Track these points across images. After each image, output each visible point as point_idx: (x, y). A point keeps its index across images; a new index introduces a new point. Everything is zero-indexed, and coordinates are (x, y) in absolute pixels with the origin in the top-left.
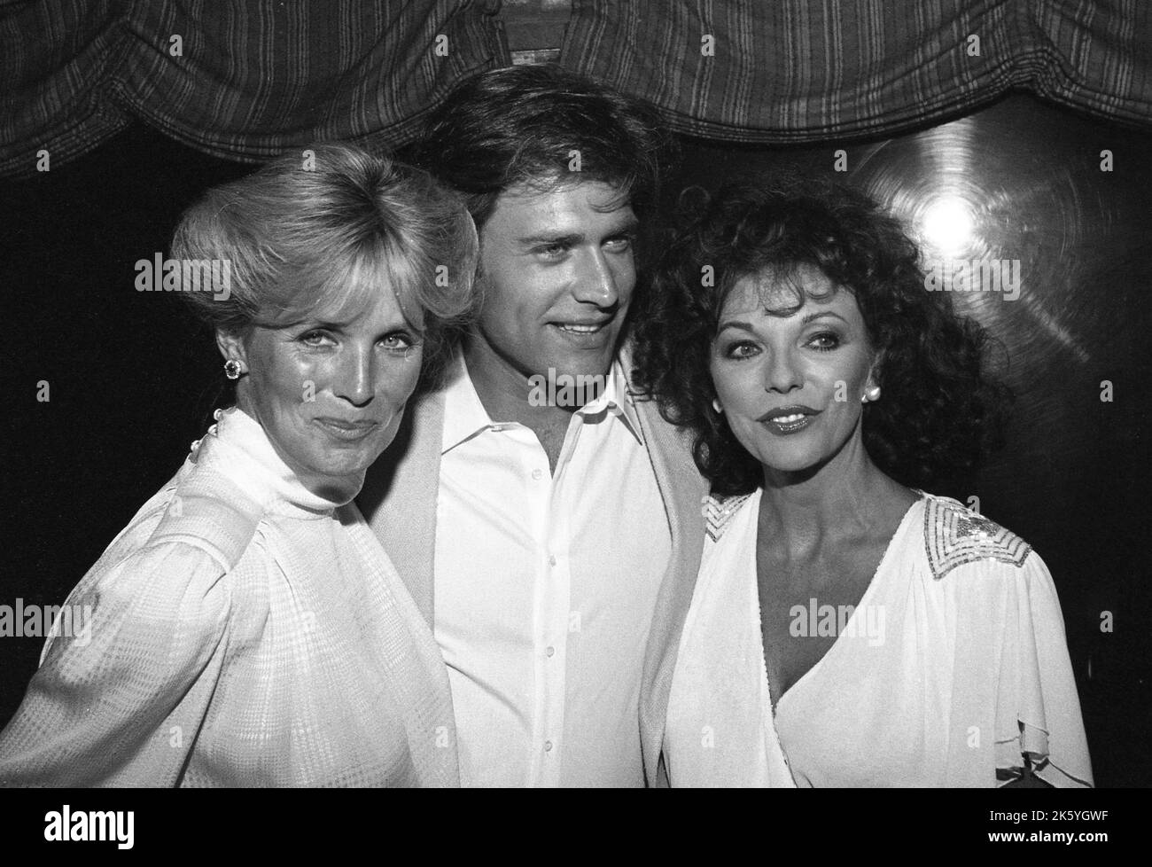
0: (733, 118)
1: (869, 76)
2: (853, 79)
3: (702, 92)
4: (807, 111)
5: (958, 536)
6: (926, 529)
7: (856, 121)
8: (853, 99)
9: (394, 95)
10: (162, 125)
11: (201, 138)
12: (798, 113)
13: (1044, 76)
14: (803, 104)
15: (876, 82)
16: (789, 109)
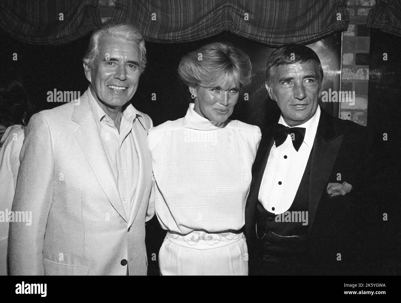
0: (154, 37)
1: (189, 27)
3: (147, 30)
7: (184, 38)
8: (184, 32)
9: (69, 28)
14: (172, 34)
16: (168, 35)
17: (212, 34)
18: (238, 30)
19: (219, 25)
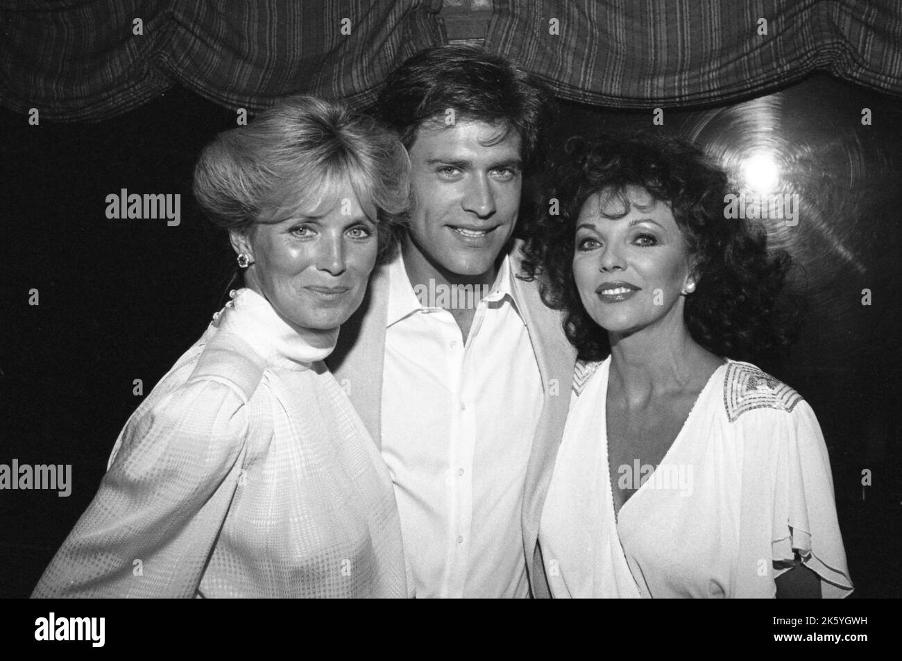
0: (611, 90)
1: (710, 60)
2: (699, 62)
3: (588, 71)
4: (664, 85)
5: (747, 390)
6: (726, 385)
7: (700, 93)
8: (697, 77)
9: (365, 69)
10: (196, 88)
11: (224, 97)
12: (657, 87)
13: (838, 61)
14: (661, 80)
15: (714, 65)
16: (652, 84)
18: (860, 66)
19: (806, 54)
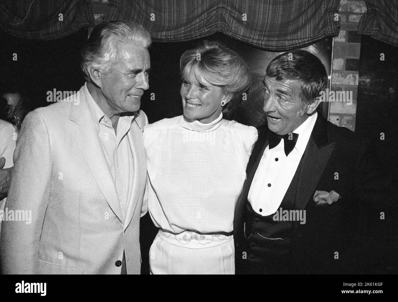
4: (165, 35)
7: (177, 38)
8: (177, 32)
13: (224, 29)
14: (164, 33)
15: (183, 28)
16: (161, 34)
17: (204, 34)
18: (231, 31)
19: (212, 26)
